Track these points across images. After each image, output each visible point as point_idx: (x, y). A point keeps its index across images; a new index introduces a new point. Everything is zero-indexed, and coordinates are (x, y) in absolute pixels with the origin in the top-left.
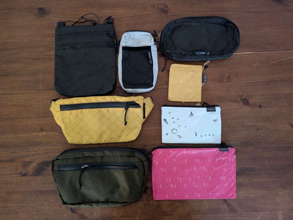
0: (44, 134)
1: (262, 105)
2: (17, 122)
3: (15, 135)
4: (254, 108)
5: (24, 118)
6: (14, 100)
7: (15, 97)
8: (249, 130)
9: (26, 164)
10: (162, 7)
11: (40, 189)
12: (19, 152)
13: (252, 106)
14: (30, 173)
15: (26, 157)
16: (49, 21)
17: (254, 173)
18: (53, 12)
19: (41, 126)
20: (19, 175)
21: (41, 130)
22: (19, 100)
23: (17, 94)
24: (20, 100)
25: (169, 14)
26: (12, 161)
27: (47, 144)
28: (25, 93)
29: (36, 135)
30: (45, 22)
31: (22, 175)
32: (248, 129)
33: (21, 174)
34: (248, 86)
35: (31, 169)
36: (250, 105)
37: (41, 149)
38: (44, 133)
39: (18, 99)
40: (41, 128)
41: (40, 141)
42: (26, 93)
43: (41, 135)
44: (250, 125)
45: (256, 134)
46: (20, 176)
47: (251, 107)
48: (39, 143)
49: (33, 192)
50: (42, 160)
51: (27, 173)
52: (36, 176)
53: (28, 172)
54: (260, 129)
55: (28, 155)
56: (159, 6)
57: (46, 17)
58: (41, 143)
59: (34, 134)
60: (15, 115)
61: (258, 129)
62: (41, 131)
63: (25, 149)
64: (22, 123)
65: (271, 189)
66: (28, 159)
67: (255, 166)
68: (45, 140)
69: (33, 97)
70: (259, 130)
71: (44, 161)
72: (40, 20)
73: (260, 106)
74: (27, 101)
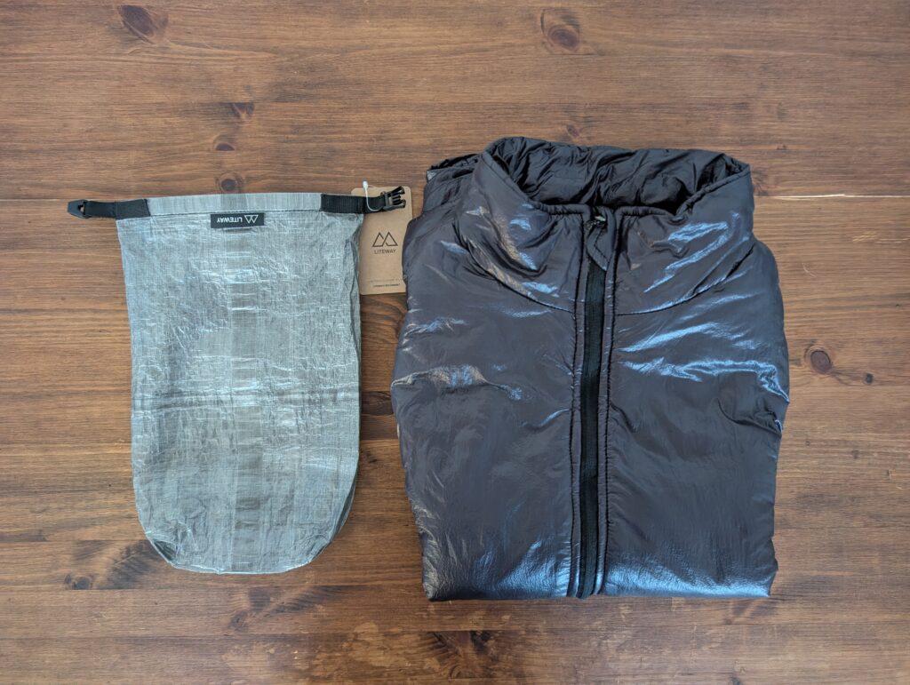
1: (875, 376)
2: (53, 409)
3: (46, 450)
4: (847, 384)
5: (77, 393)
6: (43, 332)
7: (46, 323)
8: (827, 455)
9: (86, 551)
10: (557, 22)
11: (131, 632)
12: (60, 509)
13: (842, 377)
14: (99, 579)
15: (86, 527)
16: (160, 55)
17: (834, 594)
18: (174, 23)
20: (61, 586)
22: (58, 332)
23: (51, 311)
24: (63, 332)
25: (581, 48)
26: (38, 537)
28: (79, 310)
30: (146, 60)
31: (71, 584)
32: (826, 452)
33: (68, 580)
34: (832, 309)
35: (101, 565)
36: (836, 373)
39: (55, 329)
42: (85, 310)
44: (832, 441)
45: (849, 469)
46: (66, 589)
47: (839, 380)
49: (111, 640)
50: (137, 538)
51: (90, 579)
52: (119, 588)
53: (92, 576)
54: (862, 453)
55: (92, 519)
56: (547, 18)
57: (152, 43)
59: (112, 451)
60: (45, 384)
61: (855, 454)
63: (80, 501)
64: (69, 411)
65: (883, 648)
66: (90, 534)
67: (840, 573)
70: (859, 456)
72: (129, 51)
73: (869, 379)
74: (86, 336)
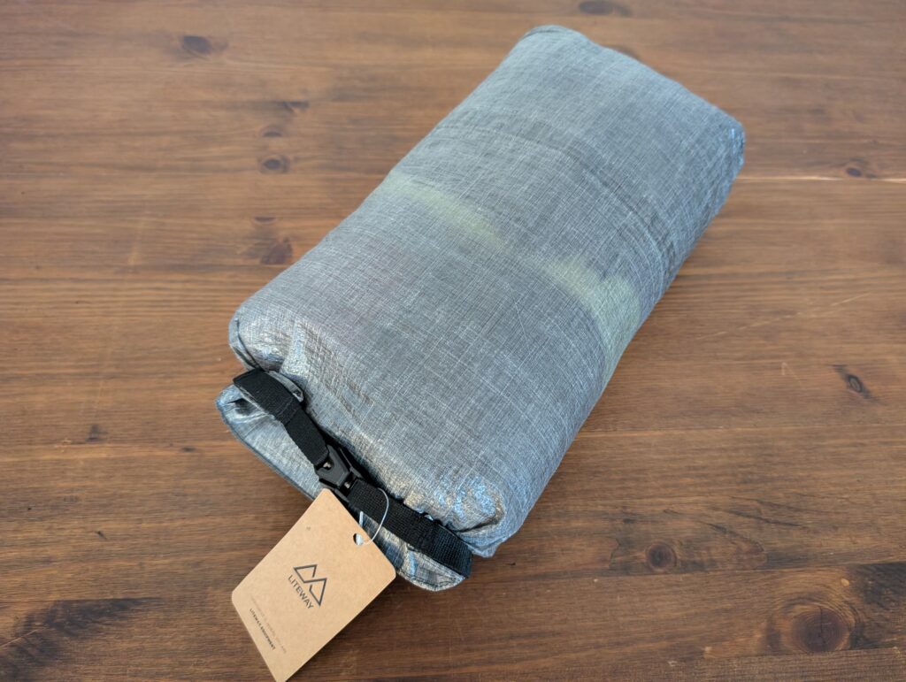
0: (104, 455)
18: (234, 48)
19: (96, 416)
21: (93, 436)
27: (105, 506)
28: (56, 280)
29: (58, 462)
37: (67, 532)
38: (101, 452)
40: (95, 429)
41: (72, 490)
42: (62, 279)
43: (85, 460)
48: (65, 500)
50: (54, 597)
57: (207, 60)
58: (77, 499)
59: (48, 457)
62: (92, 440)
68: (100, 485)
69: (89, 293)
71: (67, 604)
72: (182, 65)
74: (56, 308)
